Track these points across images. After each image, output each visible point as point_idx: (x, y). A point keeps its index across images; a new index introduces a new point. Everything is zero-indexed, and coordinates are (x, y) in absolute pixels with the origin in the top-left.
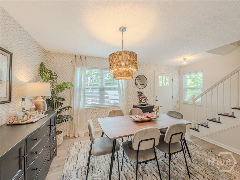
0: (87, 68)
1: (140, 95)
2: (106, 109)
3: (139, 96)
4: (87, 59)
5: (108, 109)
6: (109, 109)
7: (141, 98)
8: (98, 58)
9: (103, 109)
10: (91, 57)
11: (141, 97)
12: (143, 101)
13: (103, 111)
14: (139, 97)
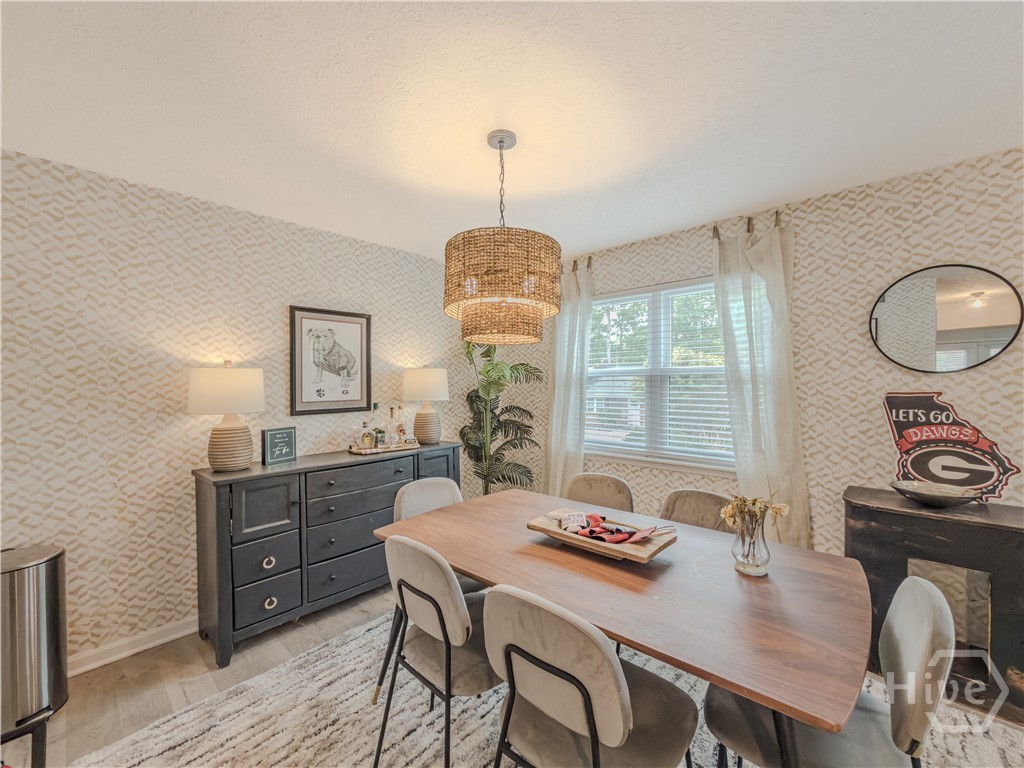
0: (595, 300)
1: (916, 424)
2: (668, 473)
3: (900, 427)
4: (595, 264)
5: (676, 475)
6: (685, 477)
7: (920, 444)
8: (633, 247)
9: (656, 472)
10: (609, 250)
11: (915, 434)
12: (944, 468)
13: (657, 479)
14: (901, 436)
